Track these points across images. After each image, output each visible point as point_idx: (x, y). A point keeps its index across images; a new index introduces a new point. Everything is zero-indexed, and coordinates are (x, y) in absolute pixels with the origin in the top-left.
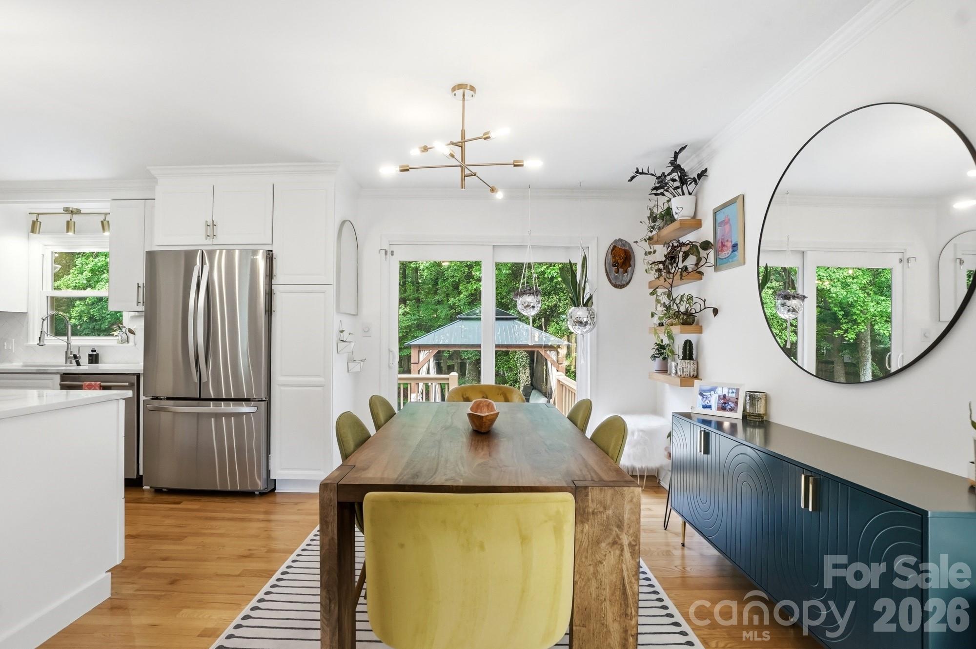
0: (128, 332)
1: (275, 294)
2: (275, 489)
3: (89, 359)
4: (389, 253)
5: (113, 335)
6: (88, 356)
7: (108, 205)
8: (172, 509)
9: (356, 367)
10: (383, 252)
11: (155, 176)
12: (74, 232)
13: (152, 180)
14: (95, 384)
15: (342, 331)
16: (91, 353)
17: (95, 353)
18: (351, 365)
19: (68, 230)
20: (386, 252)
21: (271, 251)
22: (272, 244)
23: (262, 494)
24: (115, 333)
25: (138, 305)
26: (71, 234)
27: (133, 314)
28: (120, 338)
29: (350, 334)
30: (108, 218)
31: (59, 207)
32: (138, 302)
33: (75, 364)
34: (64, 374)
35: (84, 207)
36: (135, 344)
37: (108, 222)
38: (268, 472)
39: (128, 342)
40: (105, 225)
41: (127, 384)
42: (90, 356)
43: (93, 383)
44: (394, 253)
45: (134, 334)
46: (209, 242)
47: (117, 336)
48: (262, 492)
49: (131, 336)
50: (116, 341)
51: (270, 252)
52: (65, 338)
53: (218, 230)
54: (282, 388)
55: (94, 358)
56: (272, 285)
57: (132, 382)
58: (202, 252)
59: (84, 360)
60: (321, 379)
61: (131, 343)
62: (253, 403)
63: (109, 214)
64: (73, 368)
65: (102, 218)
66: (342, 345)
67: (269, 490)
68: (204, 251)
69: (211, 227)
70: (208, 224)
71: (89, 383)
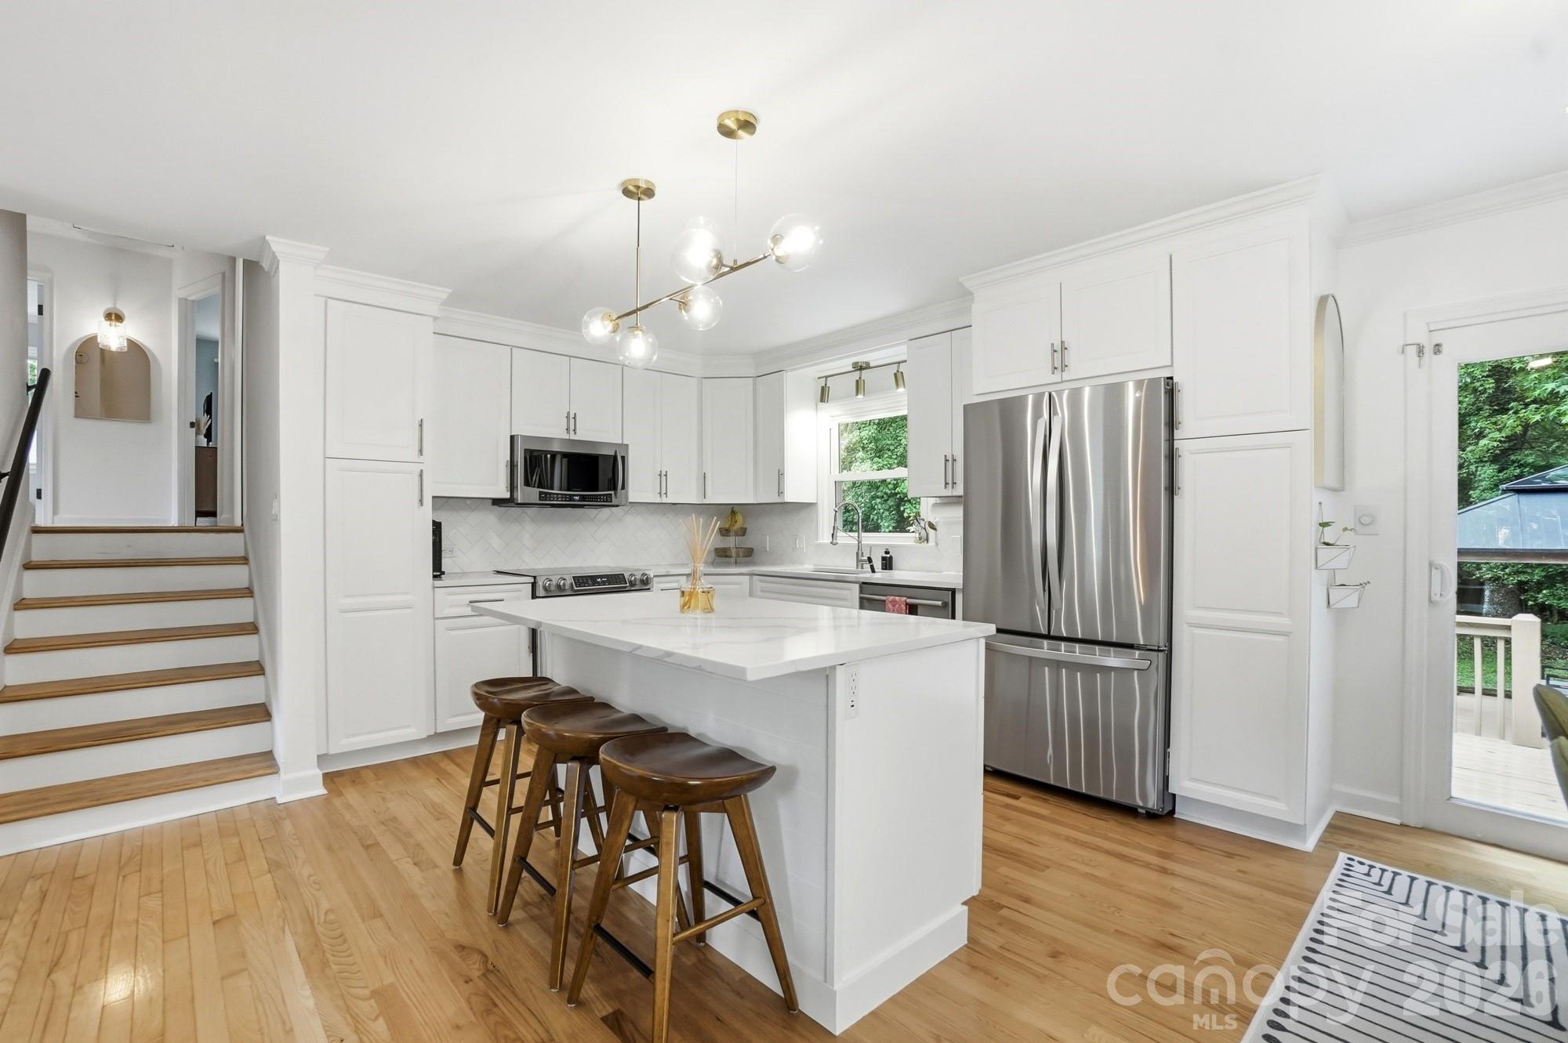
0: (927, 526)
1: (1180, 456)
2: (1173, 811)
3: (882, 564)
4: (1429, 350)
5: (908, 531)
6: (881, 558)
7: (904, 348)
8: (1007, 806)
9: (1347, 599)
10: (1413, 350)
11: (971, 289)
12: (864, 395)
13: (966, 295)
14: (900, 600)
15: (1324, 525)
16: (884, 555)
17: (888, 556)
18: (1335, 594)
19: (857, 394)
20: (1421, 351)
21: (1171, 378)
22: (1172, 365)
23: (1151, 816)
24: (912, 529)
25: (946, 487)
26: (860, 396)
27: (933, 501)
28: (917, 535)
29: (1345, 529)
30: (902, 368)
31: (846, 364)
32: (946, 484)
33: (870, 570)
34: (863, 583)
35: (873, 358)
36: (937, 544)
37: (902, 373)
38: (1166, 780)
39: (927, 540)
40: (898, 378)
41: (939, 603)
42: (884, 559)
43: (897, 598)
44: (1444, 349)
45: (935, 529)
46: (1057, 377)
47: (913, 532)
48: (1152, 811)
49: (931, 532)
50: (913, 540)
51: (1171, 381)
52: (856, 534)
53: (1071, 358)
54: (1197, 631)
55: (888, 563)
56: (1173, 440)
57: (946, 600)
58: (1050, 395)
59: (878, 564)
60: (1282, 622)
61: (932, 543)
62: (1137, 652)
63: (905, 361)
64: (867, 575)
65: (894, 368)
66: (1324, 552)
67: (1166, 812)
68: (1053, 393)
69: (1060, 354)
70: (1055, 349)
71: (892, 597)
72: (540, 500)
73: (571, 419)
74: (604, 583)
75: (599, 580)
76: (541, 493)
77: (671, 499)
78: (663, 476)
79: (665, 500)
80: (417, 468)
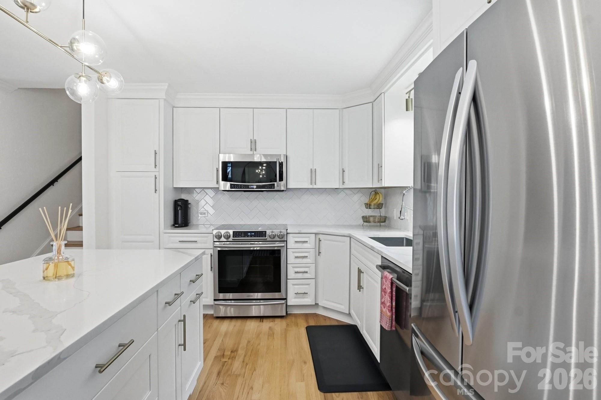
72: (231, 188)
73: (253, 144)
74: (251, 236)
75: (249, 234)
76: (231, 185)
77: (318, 186)
78: (313, 172)
79: (315, 187)
80: (153, 175)
